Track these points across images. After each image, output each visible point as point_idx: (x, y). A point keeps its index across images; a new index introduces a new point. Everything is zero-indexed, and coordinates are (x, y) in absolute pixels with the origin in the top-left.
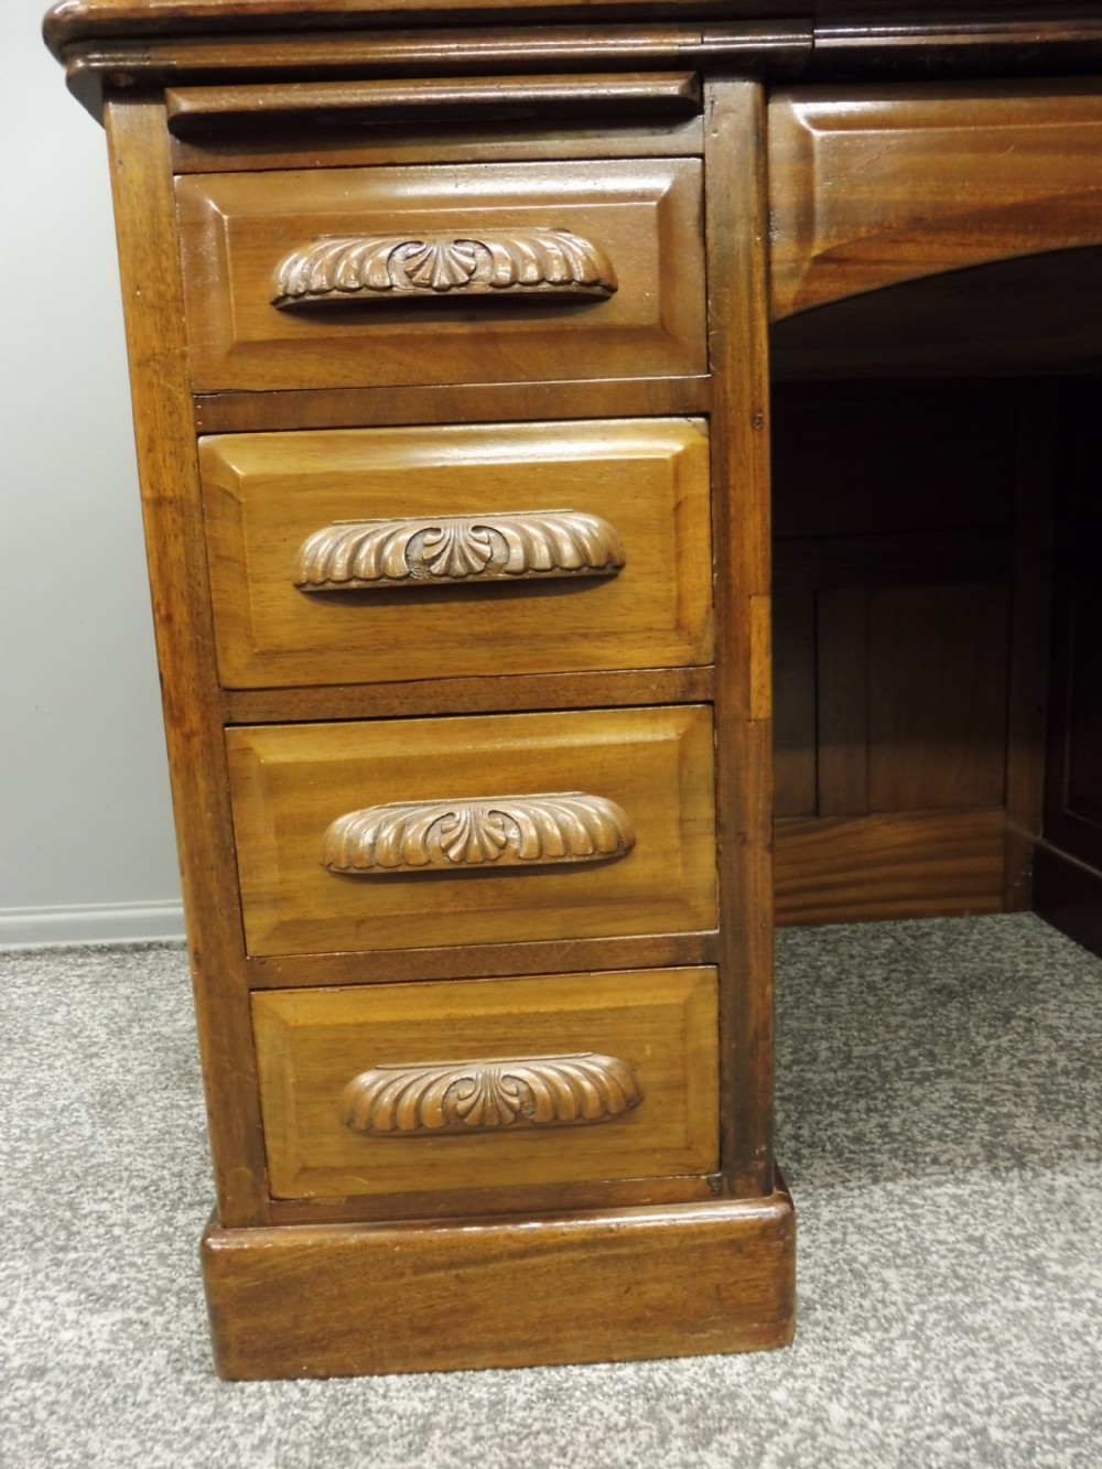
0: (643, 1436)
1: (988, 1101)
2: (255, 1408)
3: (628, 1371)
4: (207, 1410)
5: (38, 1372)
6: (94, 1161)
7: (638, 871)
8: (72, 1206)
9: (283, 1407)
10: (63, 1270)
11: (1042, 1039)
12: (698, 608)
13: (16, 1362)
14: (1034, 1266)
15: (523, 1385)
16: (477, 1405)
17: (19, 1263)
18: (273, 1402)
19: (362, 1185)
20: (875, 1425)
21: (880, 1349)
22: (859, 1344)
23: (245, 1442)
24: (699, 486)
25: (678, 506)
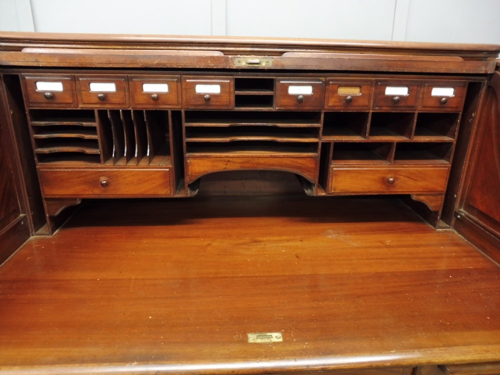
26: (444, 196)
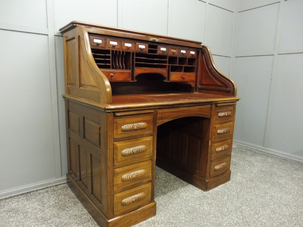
0: (150, 226)
1: (159, 188)
3: (144, 221)
12: (151, 152)
14: (170, 202)
15: (137, 226)
19: (122, 211)
20: (166, 218)
22: (161, 213)
24: (152, 142)
26: (195, 83)
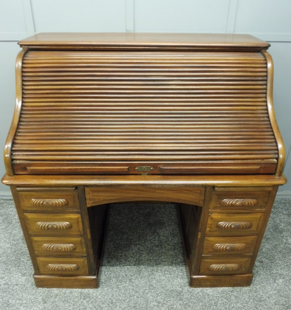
0: (79, 298)
2: (40, 291)
3: (80, 290)
4: (35, 291)
5: (17, 285)
6: (22, 251)
7: (77, 250)
8: (20, 259)
9: (43, 291)
10: (19, 270)
11: (157, 238)
12: (81, 229)
13: (14, 283)
15: (68, 291)
16: (63, 293)
17: (14, 268)
18: (42, 291)
19: (50, 272)
20: (102, 299)
21: (108, 290)
23: (39, 295)
24: (80, 220)
25: (78, 222)
